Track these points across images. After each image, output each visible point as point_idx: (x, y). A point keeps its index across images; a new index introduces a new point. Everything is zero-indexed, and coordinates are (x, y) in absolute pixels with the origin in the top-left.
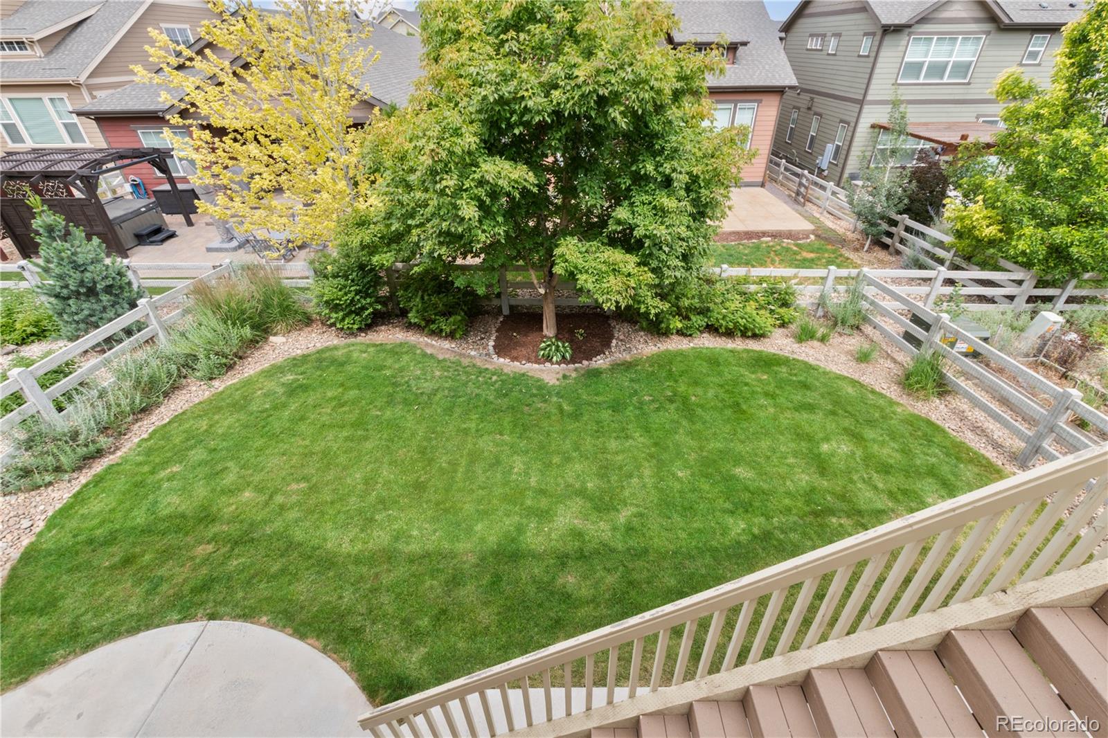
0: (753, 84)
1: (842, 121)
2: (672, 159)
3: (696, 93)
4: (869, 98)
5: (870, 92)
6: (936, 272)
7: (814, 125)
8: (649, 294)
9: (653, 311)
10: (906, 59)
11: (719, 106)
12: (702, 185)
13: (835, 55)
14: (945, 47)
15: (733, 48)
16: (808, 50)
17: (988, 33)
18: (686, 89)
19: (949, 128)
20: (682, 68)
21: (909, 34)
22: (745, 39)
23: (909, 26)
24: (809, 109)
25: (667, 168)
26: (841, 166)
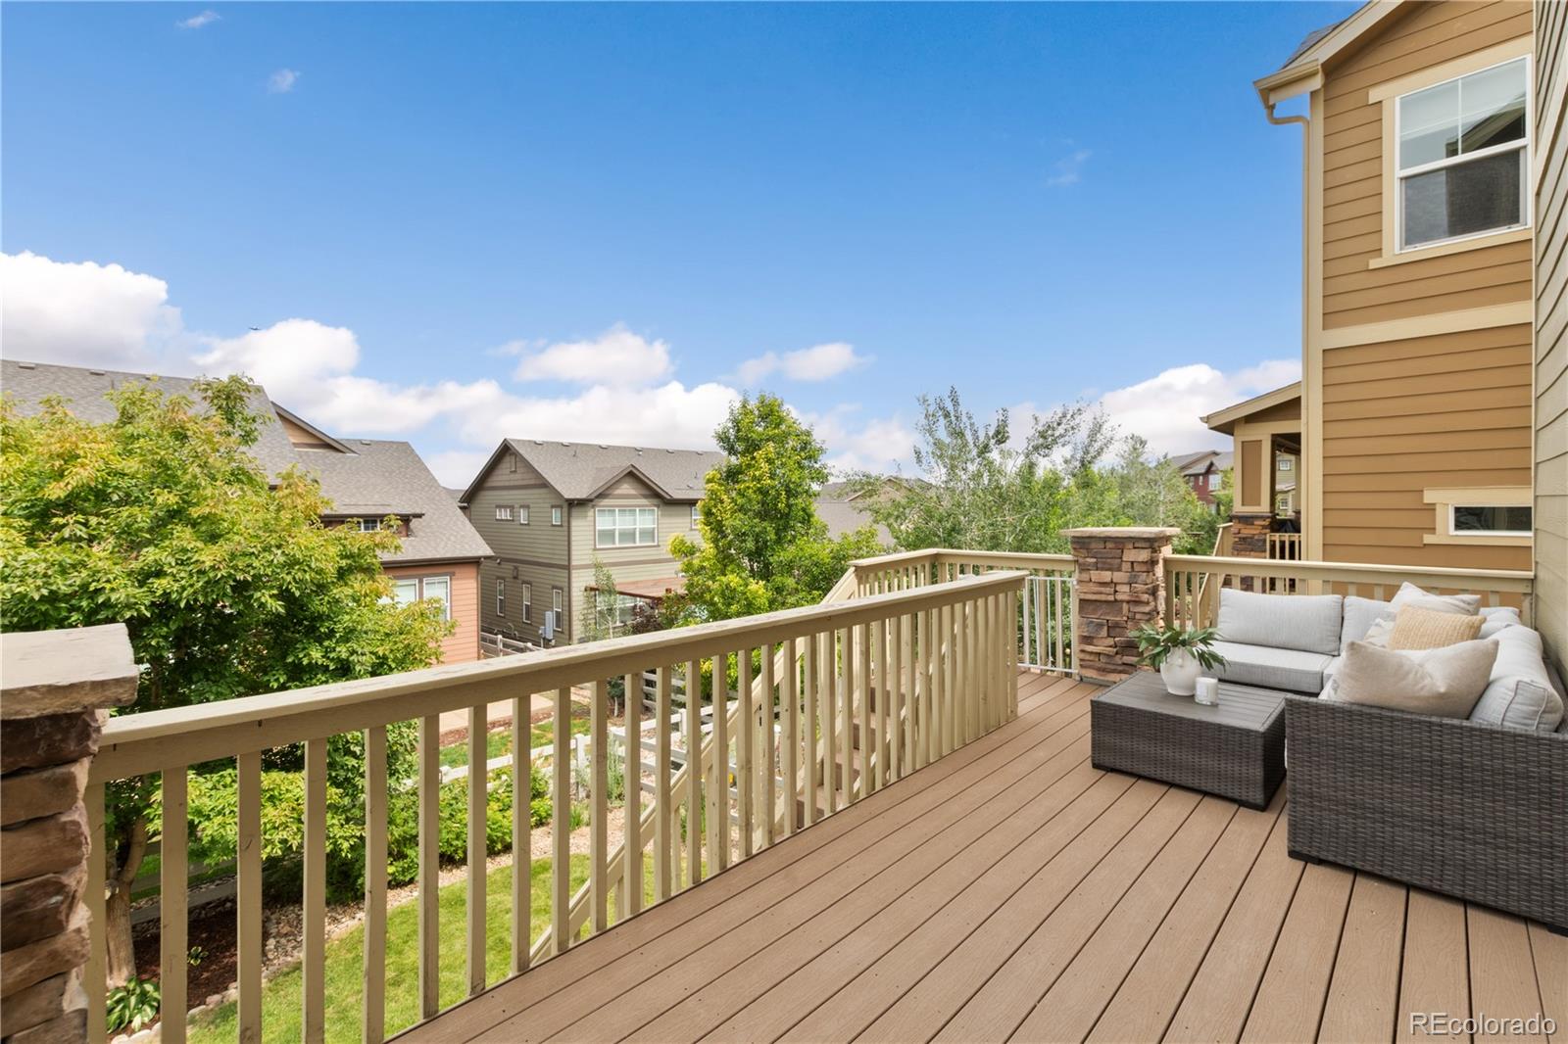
0: (438, 556)
1: (554, 587)
2: (348, 641)
3: (368, 571)
4: (574, 563)
5: (573, 557)
6: (679, 715)
7: (526, 594)
8: (335, 821)
9: (346, 845)
10: (597, 528)
11: (400, 583)
12: (393, 666)
13: (528, 525)
14: (628, 518)
15: (406, 519)
16: (497, 520)
17: (658, 506)
18: (353, 566)
19: (655, 584)
20: (344, 546)
21: (593, 507)
22: (418, 511)
23: (591, 500)
24: (515, 578)
25: (343, 651)
26: (567, 632)
